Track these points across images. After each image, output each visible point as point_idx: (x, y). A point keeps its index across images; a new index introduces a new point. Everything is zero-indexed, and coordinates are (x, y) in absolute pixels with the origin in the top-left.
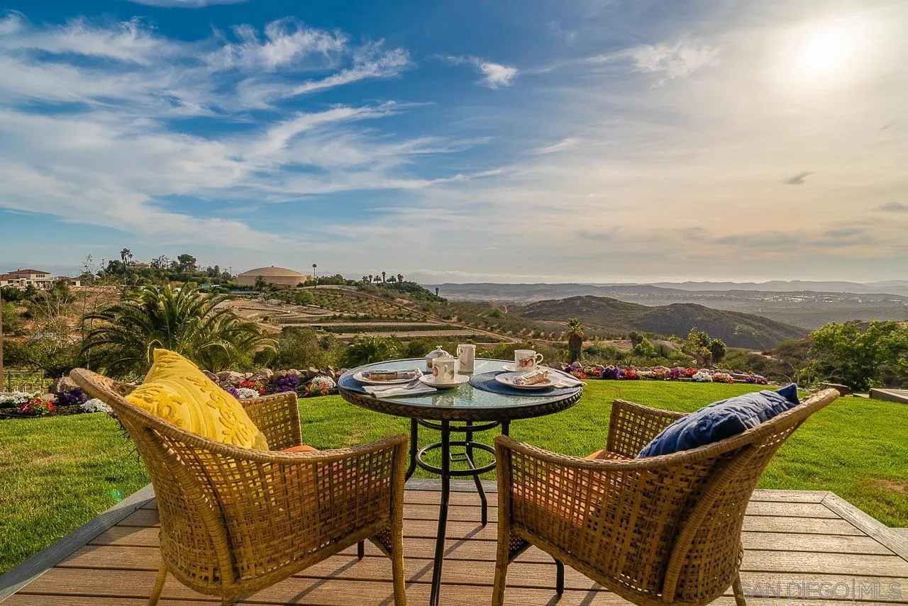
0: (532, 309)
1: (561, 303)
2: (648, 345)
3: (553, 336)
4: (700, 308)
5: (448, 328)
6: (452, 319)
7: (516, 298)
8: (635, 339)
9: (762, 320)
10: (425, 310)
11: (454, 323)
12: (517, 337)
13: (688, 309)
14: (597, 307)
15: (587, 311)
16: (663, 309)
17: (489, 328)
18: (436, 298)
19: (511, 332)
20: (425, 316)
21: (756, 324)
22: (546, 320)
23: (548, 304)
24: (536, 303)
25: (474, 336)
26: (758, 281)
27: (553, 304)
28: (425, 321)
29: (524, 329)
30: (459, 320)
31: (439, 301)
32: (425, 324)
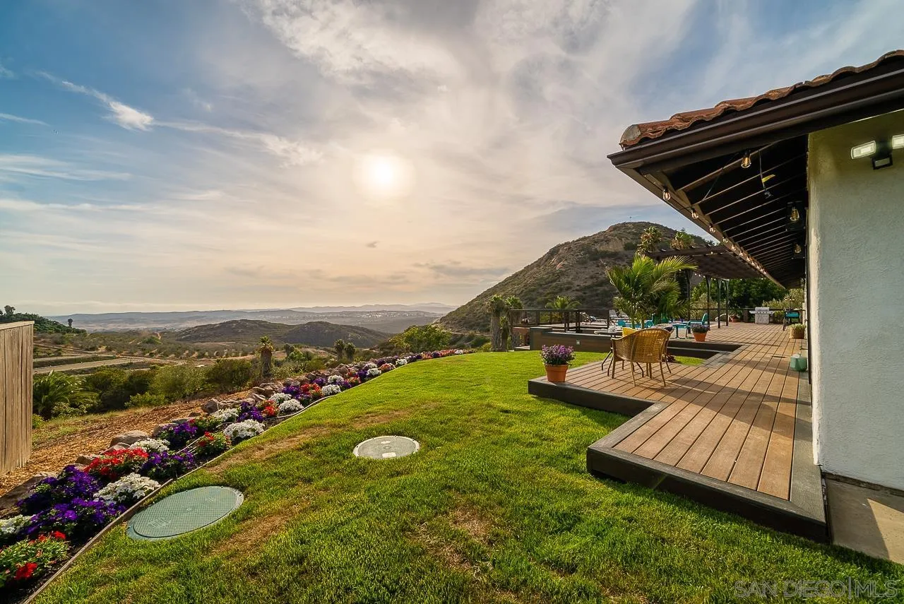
0: (189, 334)
1: (218, 327)
2: (298, 352)
3: (217, 355)
4: (327, 324)
5: (95, 359)
6: (97, 350)
7: (168, 325)
8: (288, 350)
9: (363, 329)
10: (56, 343)
11: (102, 353)
12: (181, 359)
13: (319, 325)
14: (251, 328)
15: (243, 332)
16: (303, 326)
17: (148, 354)
18: (69, 330)
19: (173, 355)
20: (60, 350)
21: (360, 332)
22: (204, 342)
23: (204, 328)
24: (193, 328)
25: (131, 363)
26: (358, 305)
27: (211, 328)
28: (60, 355)
29: (187, 352)
30: (109, 350)
31: (73, 332)
32: (59, 358)
